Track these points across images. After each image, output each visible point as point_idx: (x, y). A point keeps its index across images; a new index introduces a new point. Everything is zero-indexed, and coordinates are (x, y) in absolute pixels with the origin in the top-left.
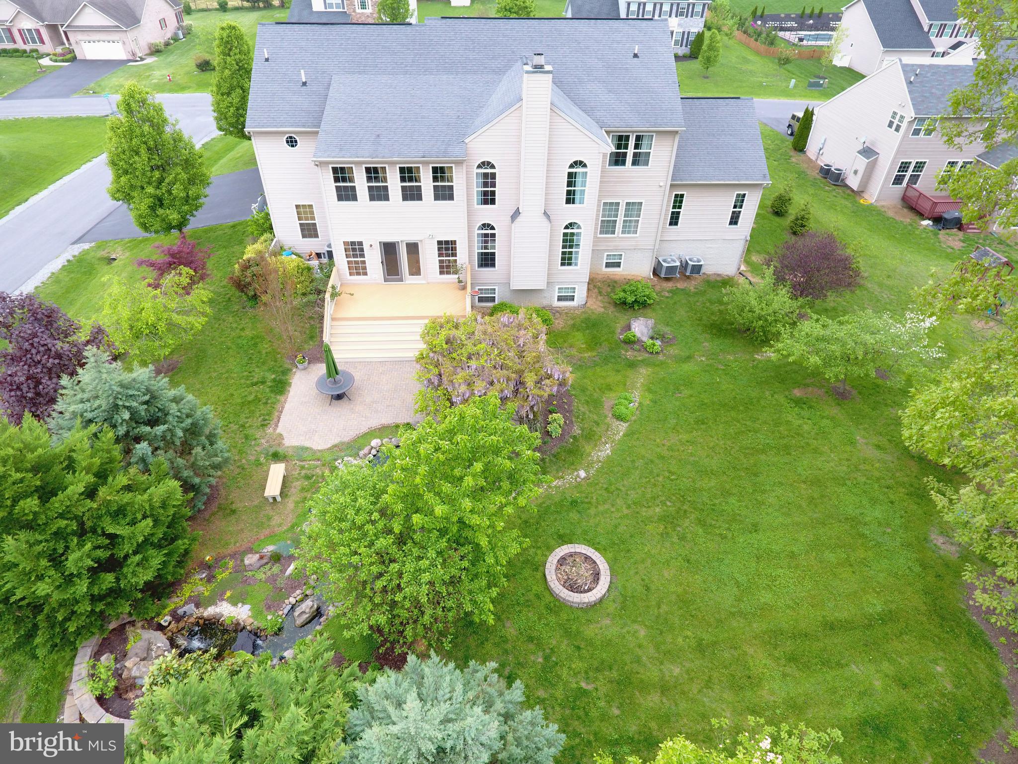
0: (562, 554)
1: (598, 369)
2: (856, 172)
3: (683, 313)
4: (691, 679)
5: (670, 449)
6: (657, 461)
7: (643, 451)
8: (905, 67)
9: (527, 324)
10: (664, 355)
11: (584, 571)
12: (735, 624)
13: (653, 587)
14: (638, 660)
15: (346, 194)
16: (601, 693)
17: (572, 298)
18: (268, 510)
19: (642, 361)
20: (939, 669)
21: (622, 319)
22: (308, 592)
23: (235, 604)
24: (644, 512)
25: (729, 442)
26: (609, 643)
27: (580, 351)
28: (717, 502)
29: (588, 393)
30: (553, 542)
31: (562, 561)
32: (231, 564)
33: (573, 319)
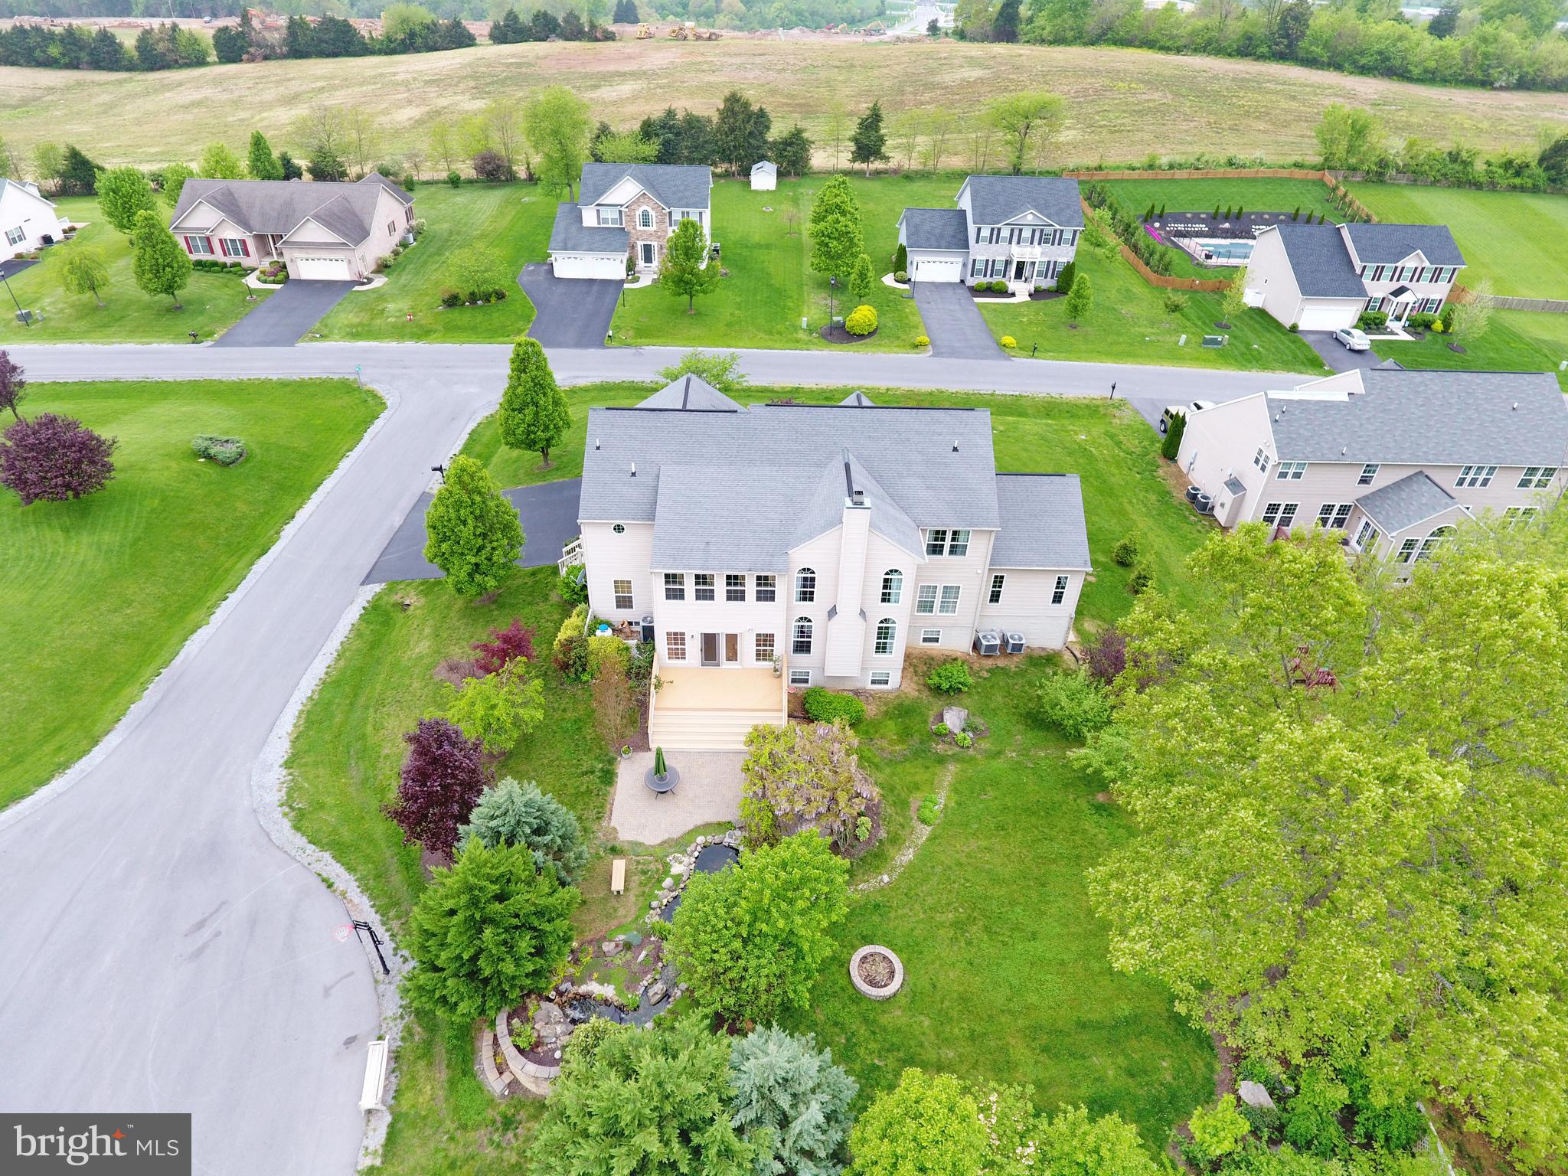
0: (864, 953)
1: (908, 765)
2: (1222, 505)
3: (1000, 699)
4: (962, 1062)
5: (969, 856)
6: (954, 868)
7: (943, 858)
8: (1270, 402)
9: (841, 736)
10: (975, 749)
11: (882, 969)
12: (1003, 1020)
13: (939, 986)
14: (921, 1045)
15: (675, 594)
16: (890, 1069)
17: (886, 682)
18: (613, 902)
19: (952, 756)
20: (1164, 1064)
21: (937, 705)
22: (657, 977)
23: (602, 984)
24: (939, 918)
25: (1024, 851)
26: (899, 1030)
27: (891, 743)
28: (1003, 910)
29: (896, 792)
30: (857, 942)
31: (864, 959)
32: (591, 950)
33: (885, 704)
